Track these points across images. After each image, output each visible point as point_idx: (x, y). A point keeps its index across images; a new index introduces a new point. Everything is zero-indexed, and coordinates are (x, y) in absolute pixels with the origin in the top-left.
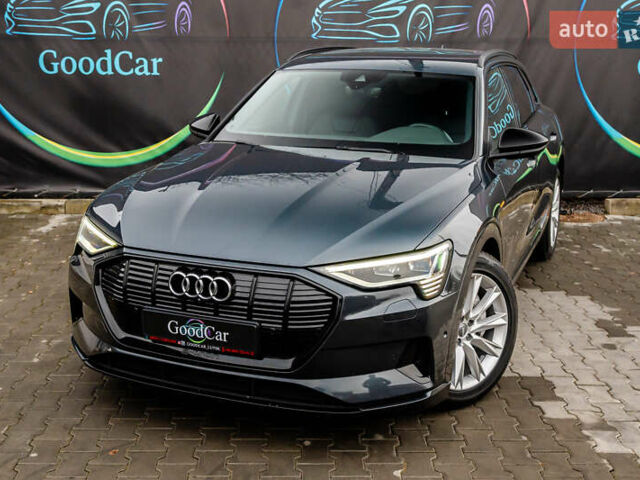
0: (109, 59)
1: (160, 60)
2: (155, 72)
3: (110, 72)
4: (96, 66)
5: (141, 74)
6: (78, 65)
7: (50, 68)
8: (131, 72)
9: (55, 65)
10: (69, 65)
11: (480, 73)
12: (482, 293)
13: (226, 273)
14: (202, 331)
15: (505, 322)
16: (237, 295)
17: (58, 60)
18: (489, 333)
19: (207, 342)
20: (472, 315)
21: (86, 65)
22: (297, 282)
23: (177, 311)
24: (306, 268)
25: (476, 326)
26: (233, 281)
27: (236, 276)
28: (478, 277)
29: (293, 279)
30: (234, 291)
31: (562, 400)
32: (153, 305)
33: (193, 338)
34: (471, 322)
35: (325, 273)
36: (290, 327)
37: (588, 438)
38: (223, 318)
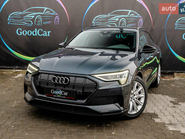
0: (36, 31)
1: (50, 32)
2: (49, 35)
3: (36, 35)
4: (32, 33)
5: (44, 35)
6: (27, 33)
7: (20, 33)
8: (42, 35)
9: (21, 33)
10: (25, 33)
11: (138, 31)
12: (137, 87)
13: (68, 76)
14: (60, 92)
15: (144, 96)
16: (70, 82)
17: (22, 31)
18: (139, 99)
19: (62, 96)
20: (135, 93)
21: (30, 33)
22: (87, 79)
23: (54, 87)
24: (89, 75)
25: (136, 96)
26: (69, 79)
27: (70, 77)
28: (136, 83)
29: (86, 78)
30: (69, 81)
31: (160, 118)
32: (47, 86)
33: (58, 94)
34: (134, 95)
35: (95, 77)
36: (84, 91)
37: (167, 127)
38: (66, 89)
